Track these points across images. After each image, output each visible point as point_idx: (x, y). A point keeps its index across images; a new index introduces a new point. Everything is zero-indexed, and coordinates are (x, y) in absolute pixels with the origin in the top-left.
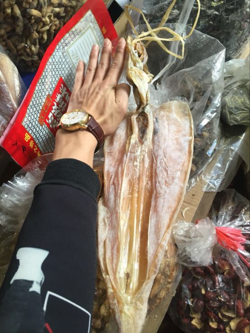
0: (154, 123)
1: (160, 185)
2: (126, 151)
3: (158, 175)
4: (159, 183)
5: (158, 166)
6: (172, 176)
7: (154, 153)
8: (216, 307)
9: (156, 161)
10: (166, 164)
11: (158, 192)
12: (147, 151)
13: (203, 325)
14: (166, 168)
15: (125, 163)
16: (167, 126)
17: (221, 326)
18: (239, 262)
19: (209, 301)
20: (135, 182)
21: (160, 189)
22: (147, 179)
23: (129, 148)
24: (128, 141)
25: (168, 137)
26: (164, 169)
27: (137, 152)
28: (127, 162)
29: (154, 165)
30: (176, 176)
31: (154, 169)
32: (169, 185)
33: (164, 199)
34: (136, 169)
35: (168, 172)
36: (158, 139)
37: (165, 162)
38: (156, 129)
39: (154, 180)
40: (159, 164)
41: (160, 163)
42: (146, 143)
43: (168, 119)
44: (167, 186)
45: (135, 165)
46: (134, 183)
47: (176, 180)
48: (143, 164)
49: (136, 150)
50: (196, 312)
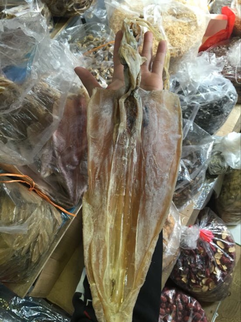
0: (144, 113)
1: (149, 187)
2: (113, 140)
3: (147, 175)
4: (148, 183)
5: (147, 165)
6: (161, 177)
7: (143, 148)
8: (195, 272)
9: (146, 158)
10: (155, 163)
11: (147, 194)
12: (135, 145)
13: (188, 281)
14: (155, 167)
15: (113, 155)
16: (156, 118)
17: (197, 282)
18: (210, 248)
19: (192, 268)
20: (123, 179)
21: (149, 190)
22: (135, 177)
23: (116, 138)
24: (115, 130)
25: (158, 132)
26: (153, 168)
27: (125, 144)
28: (114, 155)
29: (143, 163)
30: (164, 178)
31: (143, 167)
32: (158, 187)
33: (153, 202)
34: (124, 164)
35: (157, 173)
36: (148, 133)
37: (154, 161)
38: (145, 120)
39: (142, 179)
40: (148, 162)
41: (150, 161)
42: (135, 135)
43: (158, 110)
44: (156, 188)
45: (124, 159)
46: (121, 181)
47: (165, 182)
48: (132, 160)
49: (125, 142)
50: (184, 274)
